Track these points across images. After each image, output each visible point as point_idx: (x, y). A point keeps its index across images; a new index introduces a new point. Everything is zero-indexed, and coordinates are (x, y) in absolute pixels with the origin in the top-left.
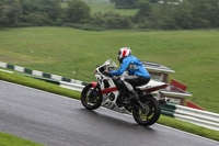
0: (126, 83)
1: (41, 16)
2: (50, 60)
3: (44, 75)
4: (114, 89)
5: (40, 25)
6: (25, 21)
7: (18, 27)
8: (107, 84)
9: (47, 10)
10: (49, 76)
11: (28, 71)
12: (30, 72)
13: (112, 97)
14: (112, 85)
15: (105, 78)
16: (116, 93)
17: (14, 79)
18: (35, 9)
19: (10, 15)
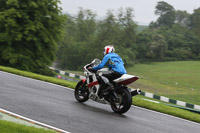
0: (103, 78)
1: (186, 52)
2: (193, 92)
3: (187, 105)
4: (96, 83)
5: (184, 59)
6: (170, 56)
7: (164, 61)
8: (91, 79)
9: (190, 46)
10: (192, 106)
11: (173, 102)
12: (175, 102)
13: (95, 90)
14: (95, 80)
15: (90, 74)
16: (98, 86)
17: (160, 108)
18: (179, 45)
19: (157, 51)
